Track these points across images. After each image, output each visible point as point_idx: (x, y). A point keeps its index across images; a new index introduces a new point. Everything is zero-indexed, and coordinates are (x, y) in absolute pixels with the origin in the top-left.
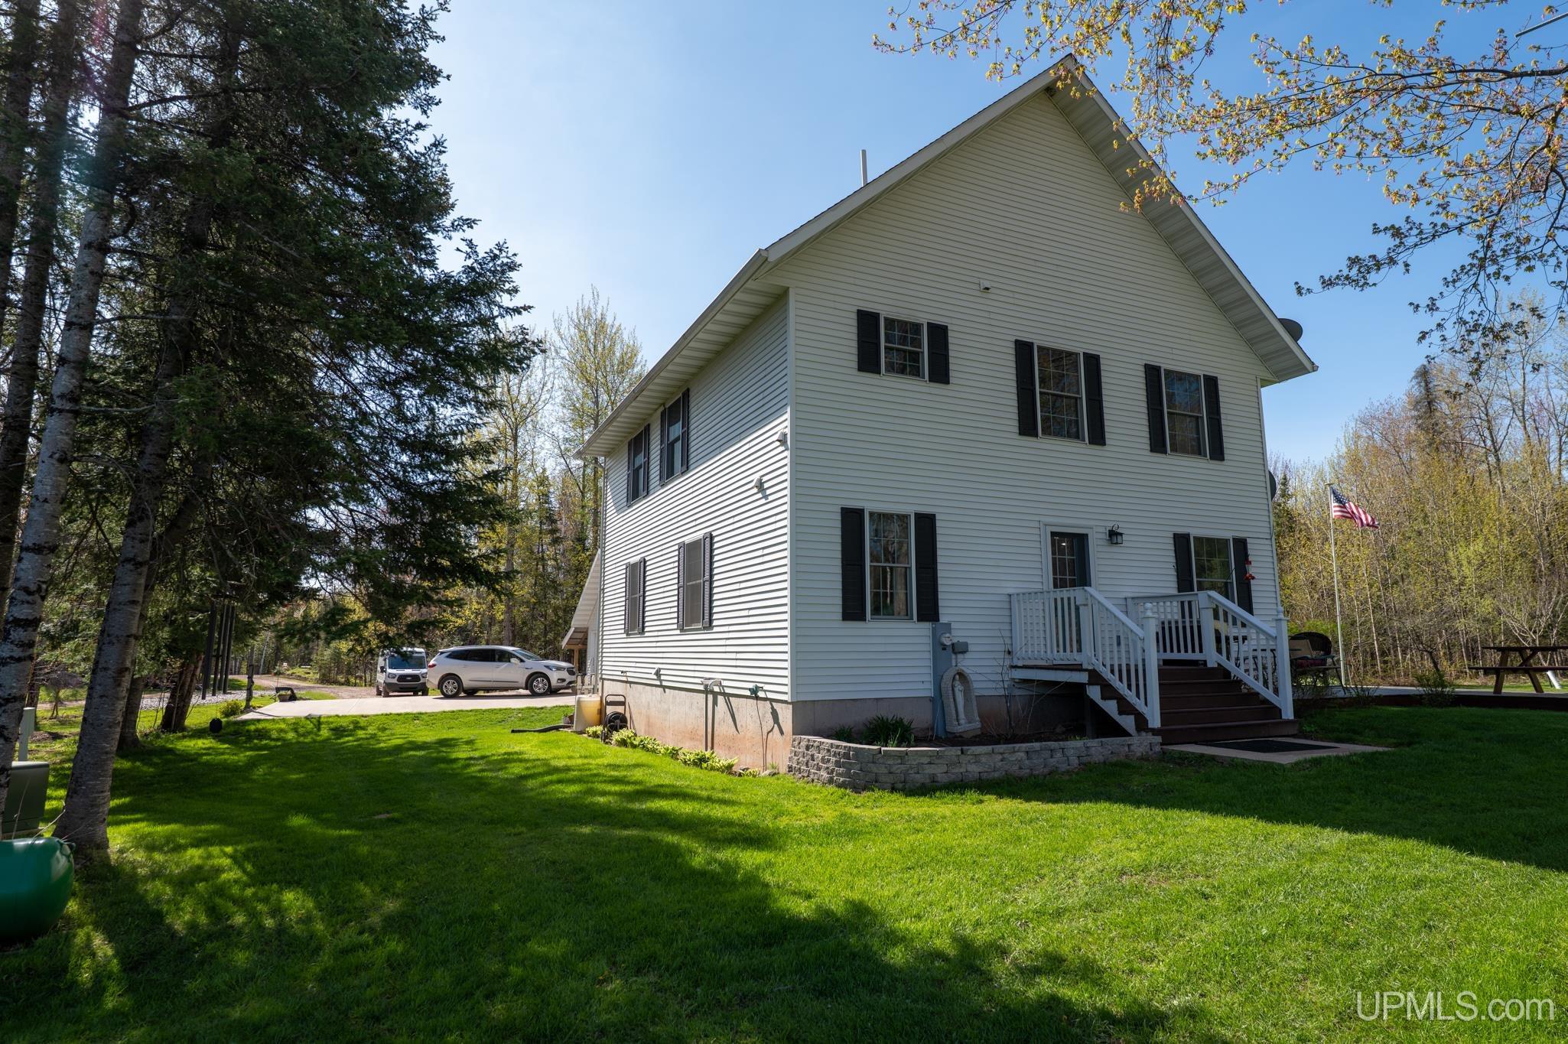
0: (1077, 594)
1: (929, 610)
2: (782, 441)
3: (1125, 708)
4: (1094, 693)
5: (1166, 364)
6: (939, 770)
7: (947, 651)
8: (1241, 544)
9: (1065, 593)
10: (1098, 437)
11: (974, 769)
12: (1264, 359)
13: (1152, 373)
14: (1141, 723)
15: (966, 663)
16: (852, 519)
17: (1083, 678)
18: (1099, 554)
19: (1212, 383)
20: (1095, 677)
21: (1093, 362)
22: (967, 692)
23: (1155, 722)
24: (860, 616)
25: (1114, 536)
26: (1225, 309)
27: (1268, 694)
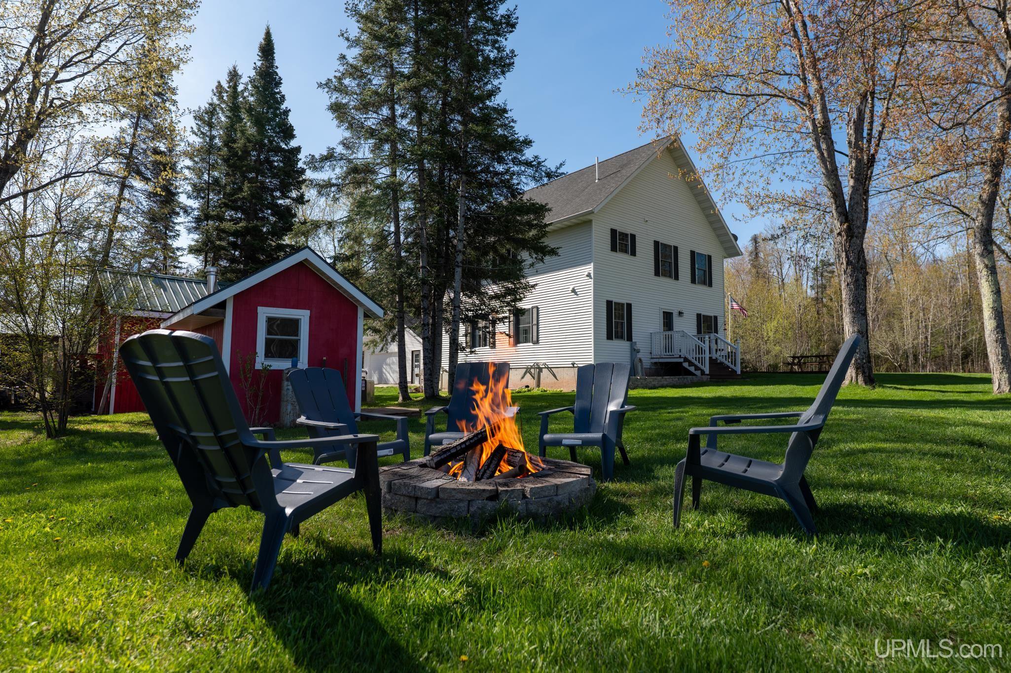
0: (670, 333)
1: (630, 338)
2: (589, 275)
3: (697, 368)
4: (686, 365)
5: (697, 251)
6: (655, 383)
7: (634, 351)
8: (716, 318)
9: (667, 333)
10: (677, 278)
11: (665, 383)
12: (725, 249)
13: (693, 253)
14: (703, 373)
15: (640, 355)
16: (609, 303)
17: (682, 360)
18: (676, 320)
19: (710, 257)
20: (686, 360)
21: (676, 248)
22: (642, 365)
23: (707, 372)
24: (612, 339)
25: (680, 314)
26: (715, 230)
27: (732, 366)
